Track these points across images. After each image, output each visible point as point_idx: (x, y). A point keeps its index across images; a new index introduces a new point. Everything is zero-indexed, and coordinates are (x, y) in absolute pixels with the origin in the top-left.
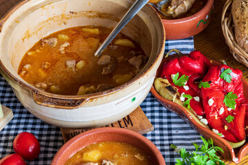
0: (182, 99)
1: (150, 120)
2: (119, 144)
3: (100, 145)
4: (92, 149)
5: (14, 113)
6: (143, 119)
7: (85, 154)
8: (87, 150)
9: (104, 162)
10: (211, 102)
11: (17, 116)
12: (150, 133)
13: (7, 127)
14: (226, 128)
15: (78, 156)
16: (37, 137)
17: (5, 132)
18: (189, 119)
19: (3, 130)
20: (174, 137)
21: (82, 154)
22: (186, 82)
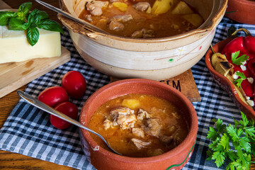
1: (200, 92)
2: (160, 100)
3: (142, 96)
4: (133, 98)
5: (72, 57)
6: (193, 88)
7: (125, 100)
8: (128, 97)
9: (141, 110)
11: (74, 60)
12: (196, 103)
13: (61, 67)
15: (118, 101)
16: (87, 82)
17: (58, 71)
18: (233, 94)
19: (57, 68)
20: (219, 112)
21: (122, 100)
22: (245, 63)
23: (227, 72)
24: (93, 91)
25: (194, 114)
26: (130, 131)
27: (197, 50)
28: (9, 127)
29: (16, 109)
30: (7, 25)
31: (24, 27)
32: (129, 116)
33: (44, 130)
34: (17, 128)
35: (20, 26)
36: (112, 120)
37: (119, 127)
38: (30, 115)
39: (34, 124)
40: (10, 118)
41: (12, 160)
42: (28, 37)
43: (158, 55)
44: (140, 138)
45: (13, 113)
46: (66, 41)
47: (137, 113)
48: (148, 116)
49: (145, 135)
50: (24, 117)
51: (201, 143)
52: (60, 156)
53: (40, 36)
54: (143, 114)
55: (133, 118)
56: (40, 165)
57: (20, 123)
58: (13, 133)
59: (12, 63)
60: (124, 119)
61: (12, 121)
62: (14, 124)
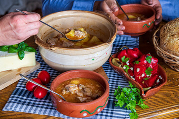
0: (124, 68)
1: (108, 77)
3: (80, 79)
6: (105, 75)
7: (72, 81)
10: (138, 70)
14: (143, 82)
15: (68, 81)
19: (34, 72)
20: (118, 83)
21: (70, 81)
22: (128, 61)
23: (120, 66)
24: (56, 77)
25: (107, 83)
26: (76, 94)
27: (105, 54)
28: (12, 100)
29: (15, 91)
30: (8, 50)
31: (16, 51)
32: (74, 87)
33: (31, 100)
34: (16, 100)
35: (14, 50)
36: (66, 90)
37: (70, 93)
38: (22, 94)
39: (25, 98)
40: (12, 96)
41: (15, 115)
42: (19, 56)
43: (87, 57)
44: (81, 97)
45: (13, 93)
46: (38, 57)
47: (79, 86)
48: (84, 87)
49: (84, 95)
50: (19, 95)
51: (111, 99)
52: (40, 111)
53: (25, 55)
54: (82, 86)
55: (77, 88)
56: (30, 116)
57: (17, 97)
58: (14, 102)
59: (10, 70)
60: (72, 89)
61: (13, 97)
62: (15, 98)
